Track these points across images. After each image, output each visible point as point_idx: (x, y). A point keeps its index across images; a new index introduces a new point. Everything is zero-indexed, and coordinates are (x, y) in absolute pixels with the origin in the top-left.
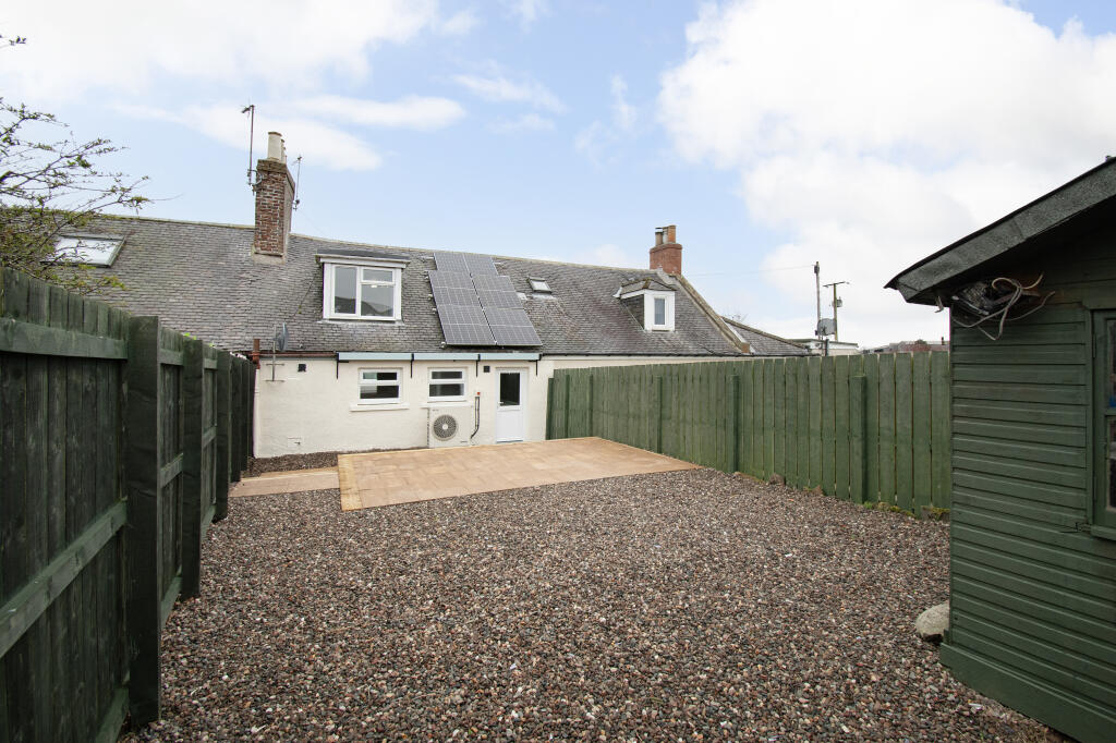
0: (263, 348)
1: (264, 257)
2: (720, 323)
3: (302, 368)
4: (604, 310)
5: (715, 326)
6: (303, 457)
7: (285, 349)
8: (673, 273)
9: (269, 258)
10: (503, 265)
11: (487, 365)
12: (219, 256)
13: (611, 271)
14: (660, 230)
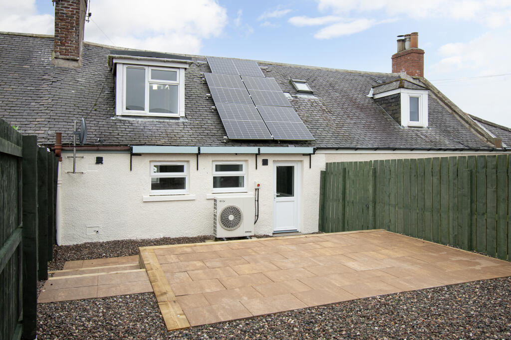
0: (64, 141)
1: (63, 61)
2: (469, 121)
3: (99, 161)
4: (362, 108)
5: (463, 122)
6: (102, 245)
7: (84, 142)
8: (416, 76)
9: (67, 62)
10: (268, 69)
11: (265, 158)
12: (25, 60)
13: (360, 75)
14: (403, 38)
